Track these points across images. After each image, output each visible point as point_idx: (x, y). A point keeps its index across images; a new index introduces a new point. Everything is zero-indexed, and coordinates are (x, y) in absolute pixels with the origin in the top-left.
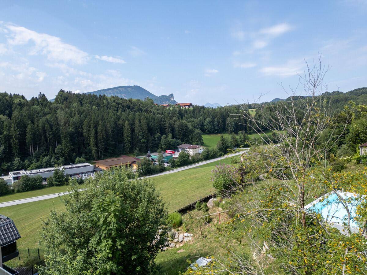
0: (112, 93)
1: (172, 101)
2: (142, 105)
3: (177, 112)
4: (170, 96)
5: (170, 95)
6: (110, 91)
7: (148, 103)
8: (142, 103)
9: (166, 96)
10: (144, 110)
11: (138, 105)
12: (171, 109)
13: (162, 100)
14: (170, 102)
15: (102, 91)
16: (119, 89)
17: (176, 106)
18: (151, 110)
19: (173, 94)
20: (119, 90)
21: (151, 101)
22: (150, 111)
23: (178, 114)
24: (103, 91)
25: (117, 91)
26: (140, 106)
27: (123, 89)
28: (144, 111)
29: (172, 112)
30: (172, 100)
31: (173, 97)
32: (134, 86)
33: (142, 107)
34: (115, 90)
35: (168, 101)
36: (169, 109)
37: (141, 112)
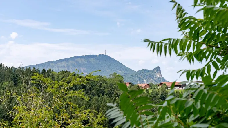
0: (65, 66)
1: (158, 78)
2: (105, 85)
3: (159, 96)
4: (155, 71)
5: (155, 69)
6: (63, 63)
7: (115, 82)
8: (105, 82)
9: (148, 71)
10: (107, 92)
11: (98, 85)
12: (150, 91)
13: (142, 77)
14: (156, 79)
15: (51, 63)
16: (77, 60)
17: (160, 87)
18: (118, 92)
19: (160, 68)
20: (77, 62)
21: (119, 78)
22: (117, 94)
23: (160, 100)
24: (53, 64)
25: (74, 62)
26: (101, 86)
27: (83, 60)
28: (107, 94)
29: (150, 96)
30: (159, 76)
31: (160, 73)
32: (100, 55)
33: (105, 88)
34: (71, 62)
35: (152, 78)
36: (147, 91)
37: (103, 95)
